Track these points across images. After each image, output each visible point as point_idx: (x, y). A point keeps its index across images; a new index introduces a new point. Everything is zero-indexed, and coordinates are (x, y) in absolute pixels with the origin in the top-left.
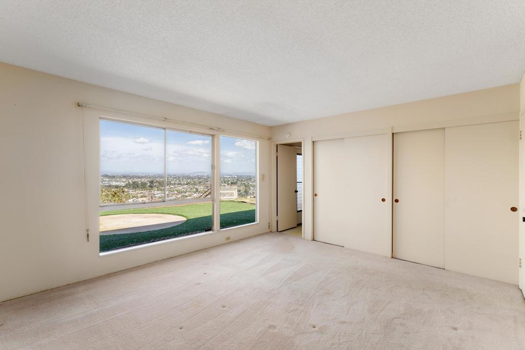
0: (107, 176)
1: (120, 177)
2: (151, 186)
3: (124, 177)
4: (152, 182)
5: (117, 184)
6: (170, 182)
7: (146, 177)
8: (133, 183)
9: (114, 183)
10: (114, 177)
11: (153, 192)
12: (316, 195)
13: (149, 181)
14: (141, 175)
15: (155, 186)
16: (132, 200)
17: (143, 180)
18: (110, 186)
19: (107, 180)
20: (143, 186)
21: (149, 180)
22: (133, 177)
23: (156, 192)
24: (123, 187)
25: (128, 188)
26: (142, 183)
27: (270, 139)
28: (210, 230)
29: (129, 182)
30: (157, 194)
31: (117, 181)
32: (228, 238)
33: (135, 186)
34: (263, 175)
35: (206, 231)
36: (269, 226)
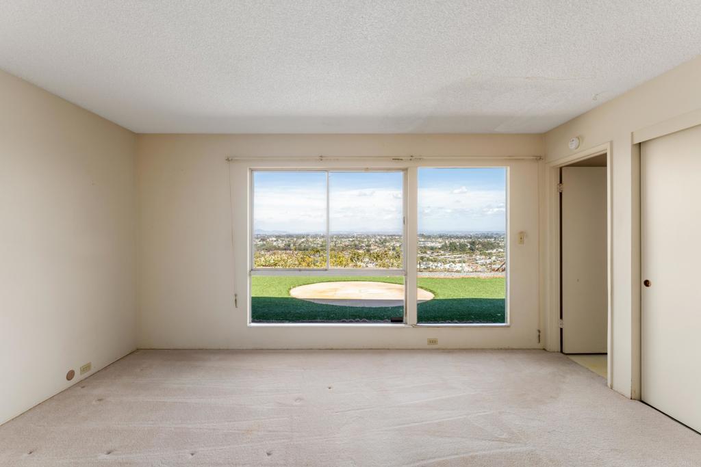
0: (422, 236)
1: (435, 237)
2: (471, 249)
3: (440, 237)
4: (473, 243)
5: (433, 245)
6: (498, 244)
7: (465, 237)
8: (451, 244)
9: (429, 244)
10: (429, 237)
11: (474, 256)
12: (647, 283)
13: (469, 243)
14: (459, 234)
15: (477, 249)
16: (449, 264)
17: (462, 240)
18: (425, 247)
19: (423, 240)
20: (462, 248)
21: (470, 240)
22: (451, 237)
23: (478, 256)
24: (439, 249)
25: (444, 250)
26: (460, 244)
27: (539, 158)
28: (400, 321)
29: (446, 243)
30: (480, 259)
31: (432, 242)
32: (433, 342)
33: (453, 248)
34: (521, 233)
35: (393, 321)
36: (539, 336)
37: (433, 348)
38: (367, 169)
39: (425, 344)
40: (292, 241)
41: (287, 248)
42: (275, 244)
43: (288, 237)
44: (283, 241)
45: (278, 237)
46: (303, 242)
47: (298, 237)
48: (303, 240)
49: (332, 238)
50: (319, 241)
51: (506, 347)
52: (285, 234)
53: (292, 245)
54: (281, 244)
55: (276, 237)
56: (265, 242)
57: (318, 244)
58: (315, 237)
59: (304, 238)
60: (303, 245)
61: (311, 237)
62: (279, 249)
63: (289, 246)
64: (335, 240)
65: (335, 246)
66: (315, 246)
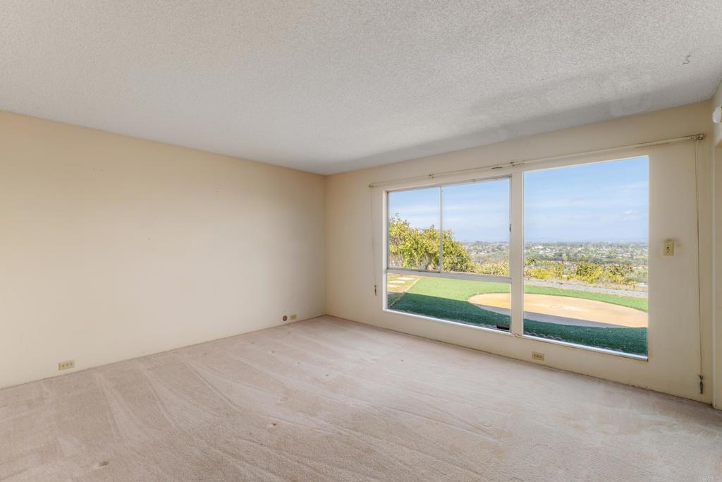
28: (507, 329)
32: (538, 356)
34: (669, 240)
35: (499, 327)
36: (701, 384)
37: (538, 362)
38: (474, 181)
39: (529, 357)
40: (565, 250)
41: (558, 257)
42: (541, 252)
43: (558, 245)
44: (552, 249)
45: (546, 245)
46: (579, 252)
47: (573, 246)
48: (580, 249)
49: (627, 247)
50: (606, 251)
51: (643, 385)
52: (555, 242)
53: (564, 255)
54: (550, 253)
55: (544, 245)
56: (529, 251)
57: (602, 254)
58: (599, 245)
59: (581, 246)
60: (580, 256)
61: (593, 246)
62: (547, 258)
63: (561, 256)
64: (630, 249)
65: (632, 257)
66: (599, 257)
